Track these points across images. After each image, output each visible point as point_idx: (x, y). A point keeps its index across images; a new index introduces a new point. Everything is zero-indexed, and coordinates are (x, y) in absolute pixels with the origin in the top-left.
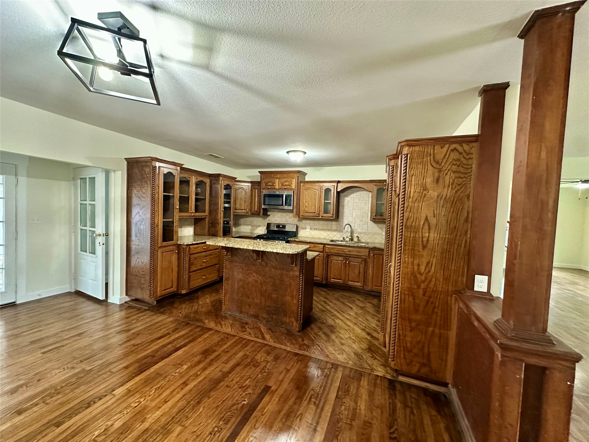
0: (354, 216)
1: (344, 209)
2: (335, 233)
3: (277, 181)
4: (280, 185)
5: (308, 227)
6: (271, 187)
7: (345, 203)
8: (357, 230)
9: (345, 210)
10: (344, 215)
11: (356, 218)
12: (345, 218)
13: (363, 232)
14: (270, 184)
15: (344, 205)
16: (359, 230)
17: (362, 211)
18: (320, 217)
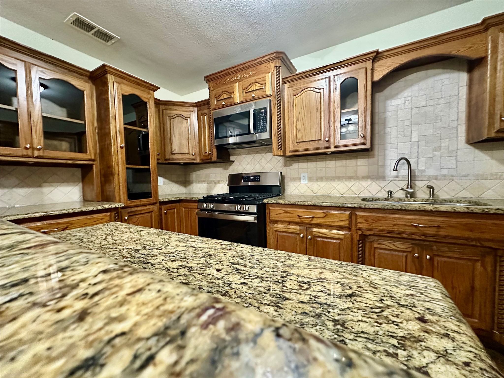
0: (415, 139)
1: (385, 128)
2: (365, 184)
3: (237, 87)
4: (244, 94)
5: (304, 175)
6: (227, 101)
7: (389, 114)
8: (424, 171)
9: (388, 130)
10: (388, 141)
11: (422, 143)
12: (389, 146)
13: (444, 176)
14: (225, 96)
15: (385, 119)
16: (431, 172)
17: (439, 124)
18: (333, 149)
